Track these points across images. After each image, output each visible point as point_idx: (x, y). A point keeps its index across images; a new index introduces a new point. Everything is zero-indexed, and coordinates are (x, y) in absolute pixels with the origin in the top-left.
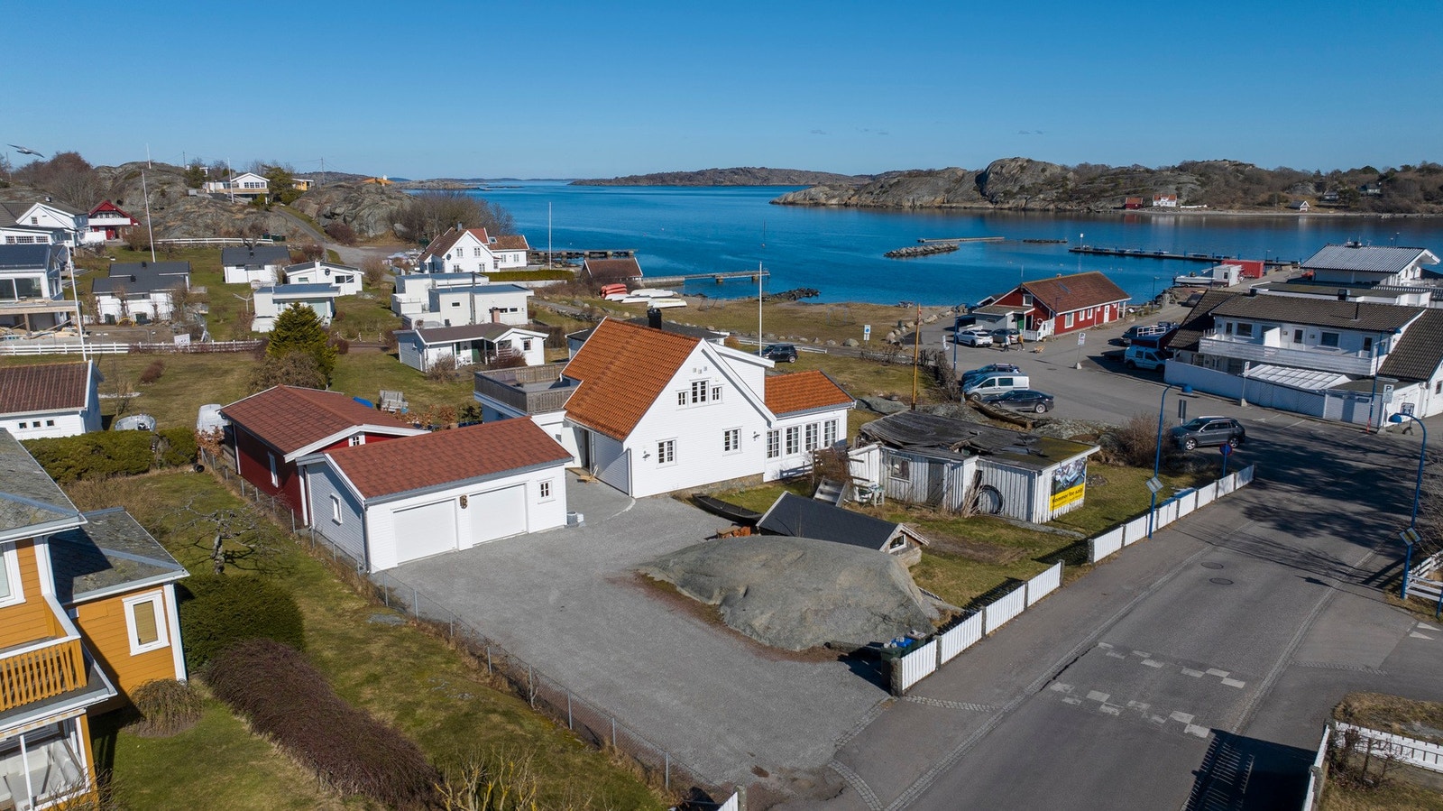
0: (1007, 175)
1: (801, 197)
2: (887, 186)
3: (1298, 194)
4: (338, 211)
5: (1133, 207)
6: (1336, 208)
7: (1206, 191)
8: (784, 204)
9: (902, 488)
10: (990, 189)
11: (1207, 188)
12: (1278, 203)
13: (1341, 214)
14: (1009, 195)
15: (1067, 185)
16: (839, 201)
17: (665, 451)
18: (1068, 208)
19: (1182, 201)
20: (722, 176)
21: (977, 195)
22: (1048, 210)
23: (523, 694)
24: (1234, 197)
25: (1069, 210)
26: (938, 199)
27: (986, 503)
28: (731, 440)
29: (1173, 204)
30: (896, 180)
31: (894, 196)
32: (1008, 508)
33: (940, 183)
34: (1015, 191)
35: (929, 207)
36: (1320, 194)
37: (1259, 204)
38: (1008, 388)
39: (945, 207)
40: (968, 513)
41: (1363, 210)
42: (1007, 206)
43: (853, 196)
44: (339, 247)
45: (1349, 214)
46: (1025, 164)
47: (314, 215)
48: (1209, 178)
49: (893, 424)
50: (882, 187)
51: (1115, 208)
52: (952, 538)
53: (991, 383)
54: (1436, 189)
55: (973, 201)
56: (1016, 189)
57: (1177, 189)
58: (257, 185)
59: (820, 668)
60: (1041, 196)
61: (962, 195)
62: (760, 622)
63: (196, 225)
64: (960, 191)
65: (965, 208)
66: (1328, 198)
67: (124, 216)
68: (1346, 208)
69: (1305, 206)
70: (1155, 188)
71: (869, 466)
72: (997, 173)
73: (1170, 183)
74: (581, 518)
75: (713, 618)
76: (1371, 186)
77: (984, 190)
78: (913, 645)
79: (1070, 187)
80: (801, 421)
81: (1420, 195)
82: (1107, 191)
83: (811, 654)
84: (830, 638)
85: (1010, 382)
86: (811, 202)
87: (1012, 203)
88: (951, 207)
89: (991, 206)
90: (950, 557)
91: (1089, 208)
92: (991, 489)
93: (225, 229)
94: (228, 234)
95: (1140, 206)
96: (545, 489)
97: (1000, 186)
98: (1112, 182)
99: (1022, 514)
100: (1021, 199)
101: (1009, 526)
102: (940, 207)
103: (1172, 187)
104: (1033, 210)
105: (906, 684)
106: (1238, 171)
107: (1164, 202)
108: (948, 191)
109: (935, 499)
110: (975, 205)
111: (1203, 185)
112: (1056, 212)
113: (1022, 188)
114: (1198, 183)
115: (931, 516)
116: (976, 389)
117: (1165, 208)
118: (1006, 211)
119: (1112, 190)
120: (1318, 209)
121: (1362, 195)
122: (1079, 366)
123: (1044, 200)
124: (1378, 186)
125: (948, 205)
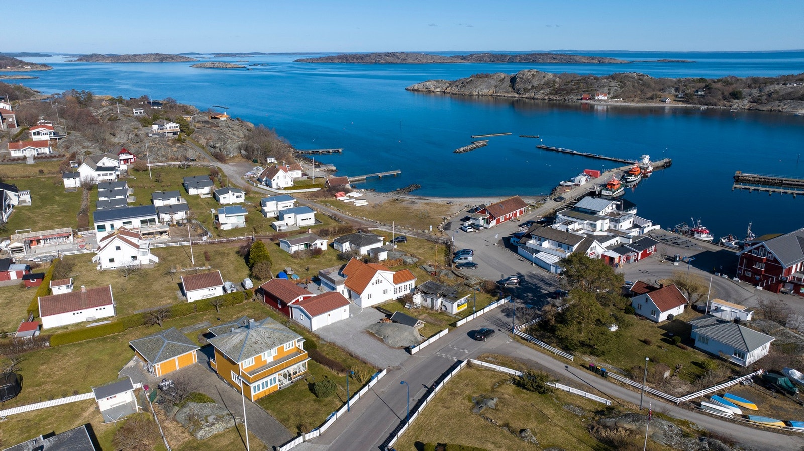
0: (525, 79)
1: (422, 86)
2: (465, 83)
3: (666, 93)
4: (217, 146)
5: (586, 99)
6: (683, 102)
7: (623, 91)
8: (413, 90)
9: (425, 304)
10: (517, 86)
11: (623, 89)
12: (656, 98)
13: (685, 105)
14: (526, 90)
15: (555, 85)
16: (441, 89)
17: (370, 297)
18: (555, 98)
19: (610, 96)
20: (380, 57)
21: (511, 89)
22: (545, 99)
23: (352, 356)
24: (635, 94)
25: (555, 100)
26: (491, 91)
27: (443, 308)
28: (385, 292)
29: (606, 98)
30: (470, 80)
31: (469, 89)
32: (448, 310)
33: (493, 82)
34: (529, 88)
35: (486, 95)
36: (677, 94)
37: (647, 99)
38: (466, 261)
39: (495, 96)
40: (439, 311)
41: (696, 104)
42: (525, 96)
43: (448, 87)
44: (220, 164)
45: (688, 106)
46: (535, 73)
47: (204, 145)
48: (624, 83)
49: (425, 285)
50: (463, 83)
51: (578, 100)
52: (434, 319)
53: (462, 259)
54: (728, 95)
55: (508, 92)
56: (530, 87)
57: (608, 90)
58: (175, 127)
59: (400, 350)
60: (542, 92)
61: (503, 89)
62: (390, 342)
63: (158, 155)
64: (502, 87)
65: (504, 97)
66: (680, 96)
67: (131, 154)
68: (688, 102)
69: (668, 101)
70: (597, 89)
71: (418, 299)
72: (521, 78)
73: (605, 86)
74: (352, 315)
75: (382, 341)
76: (700, 90)
77: (514, 87)
78: (415, 347)
79: (556, 87)
80: (402, 285)
81: (720, 97)
82: (574, 90)
83: (399, 348)
84: (402, 345)
85: (467, 259)
86: (427, 90)
87: (527, 95)
88: (497, 96)
89: (517, 96)
90: (431, 324)
91: (565, 99)
92: (444, 305)
93: (170, 156)
94: (173, 159)
95: (590, 99)
96: (345, 310)
97: (522, 85)
98: (577, 85)
99: (451, 312)
100: (532, 92)
101: (447, 315)
102: (492, 95)
103: (606, 89)
104: (537, 99)
105: (413, 353)
106: (640, 79)
107: (601, 97)
108: (496, 87)
109: (432, 308)
110: (509, 95)
111: (621, 87)
112: (549, 101)
113: (533, 86)
114: (619, 87)
115: (431, 312)
116: (457, 261)
117: (601, 101)
118: (525, 99)
119: (577, 89)
120: (674, 102)
121: (696, 95)
122: (496, 244)
123: (543, 93)
124: (704, 91)
125: (496, 94)
